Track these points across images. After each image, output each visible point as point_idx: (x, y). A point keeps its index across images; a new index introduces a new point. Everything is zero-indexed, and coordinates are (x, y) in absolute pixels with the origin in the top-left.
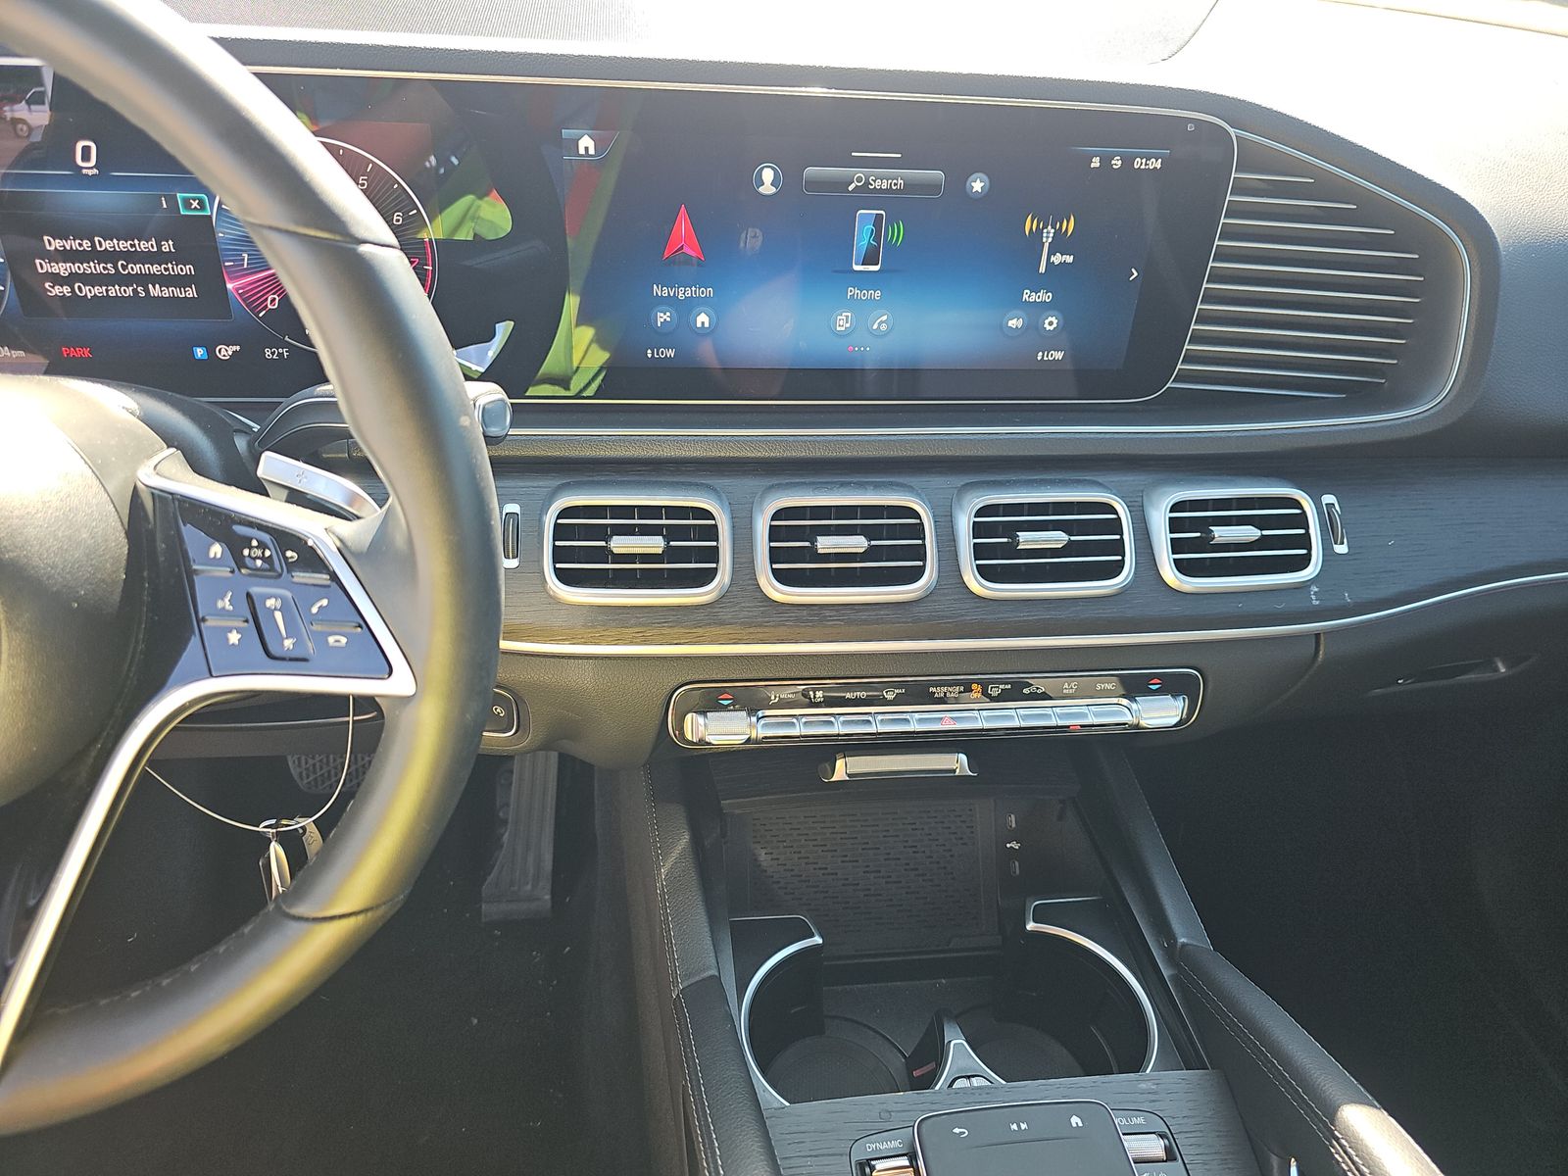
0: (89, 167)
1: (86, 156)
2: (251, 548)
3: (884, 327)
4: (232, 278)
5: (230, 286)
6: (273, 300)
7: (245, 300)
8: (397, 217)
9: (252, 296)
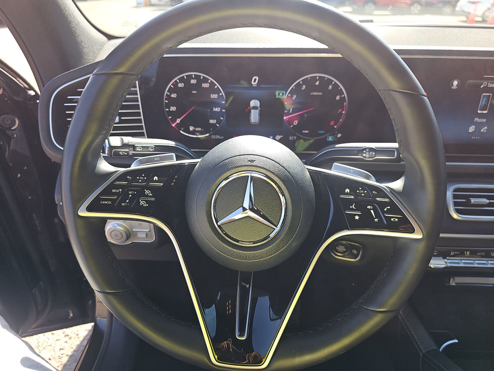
0: (254, 84)
1: (255, 81)
2: (359, 190)
3: (485, 131)
4: (286, 116)
5: (285, 118)
6: (296, 123)
7: (288, 122)
8: (338, 98)
9: (290, 121)
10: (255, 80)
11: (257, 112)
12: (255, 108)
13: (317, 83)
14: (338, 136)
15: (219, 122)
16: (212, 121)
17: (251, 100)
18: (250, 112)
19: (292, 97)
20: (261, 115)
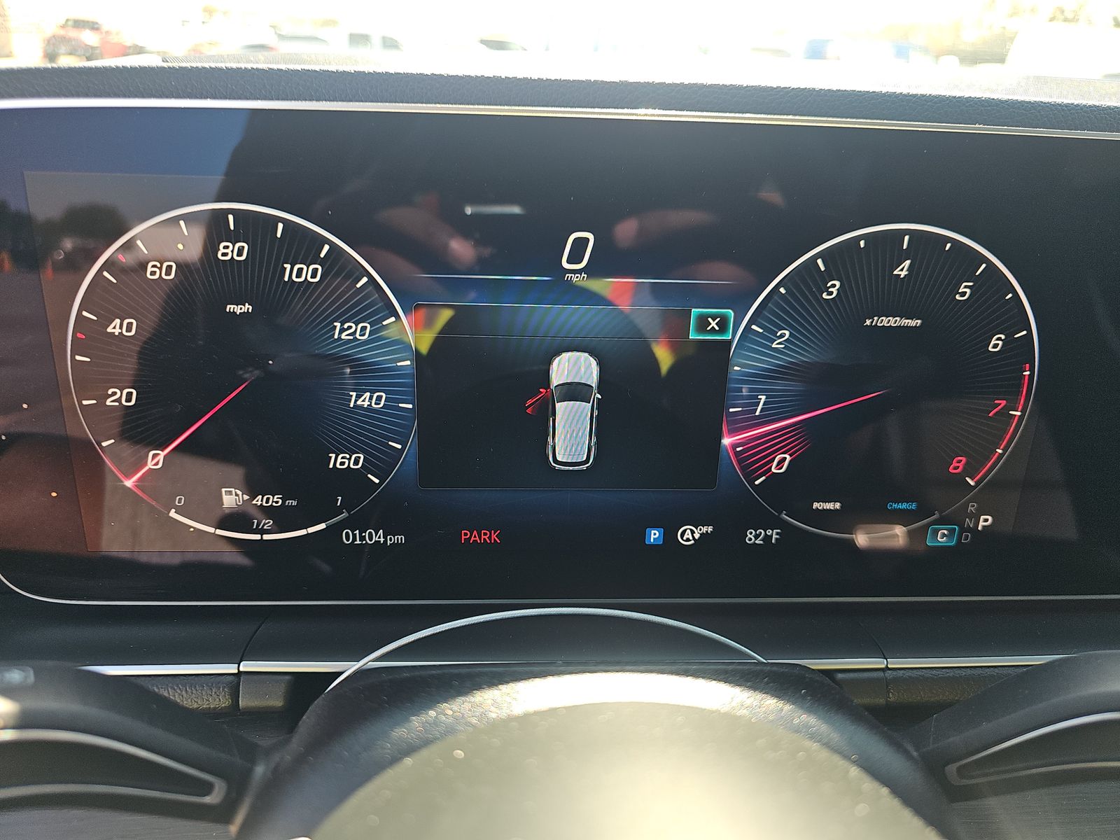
0: (577, 269)
1: (576, 255)
4: (733, 432)
5: (726, 441)
6: (781, 464)
7: (739, 462)
8: (996, 343)
9: (752, 459)
10: (580, 244)
11: (583, 410)
12: (574, 392)
13: (902, 271)
14: (982, 524)
15: (381, 461)
16: (339, 461)
17: (558, 353)
18: (546, 413)
19: (771, 335)
20: (603, 426)
